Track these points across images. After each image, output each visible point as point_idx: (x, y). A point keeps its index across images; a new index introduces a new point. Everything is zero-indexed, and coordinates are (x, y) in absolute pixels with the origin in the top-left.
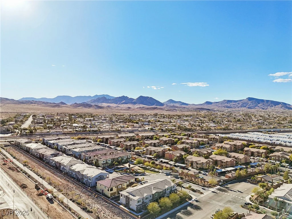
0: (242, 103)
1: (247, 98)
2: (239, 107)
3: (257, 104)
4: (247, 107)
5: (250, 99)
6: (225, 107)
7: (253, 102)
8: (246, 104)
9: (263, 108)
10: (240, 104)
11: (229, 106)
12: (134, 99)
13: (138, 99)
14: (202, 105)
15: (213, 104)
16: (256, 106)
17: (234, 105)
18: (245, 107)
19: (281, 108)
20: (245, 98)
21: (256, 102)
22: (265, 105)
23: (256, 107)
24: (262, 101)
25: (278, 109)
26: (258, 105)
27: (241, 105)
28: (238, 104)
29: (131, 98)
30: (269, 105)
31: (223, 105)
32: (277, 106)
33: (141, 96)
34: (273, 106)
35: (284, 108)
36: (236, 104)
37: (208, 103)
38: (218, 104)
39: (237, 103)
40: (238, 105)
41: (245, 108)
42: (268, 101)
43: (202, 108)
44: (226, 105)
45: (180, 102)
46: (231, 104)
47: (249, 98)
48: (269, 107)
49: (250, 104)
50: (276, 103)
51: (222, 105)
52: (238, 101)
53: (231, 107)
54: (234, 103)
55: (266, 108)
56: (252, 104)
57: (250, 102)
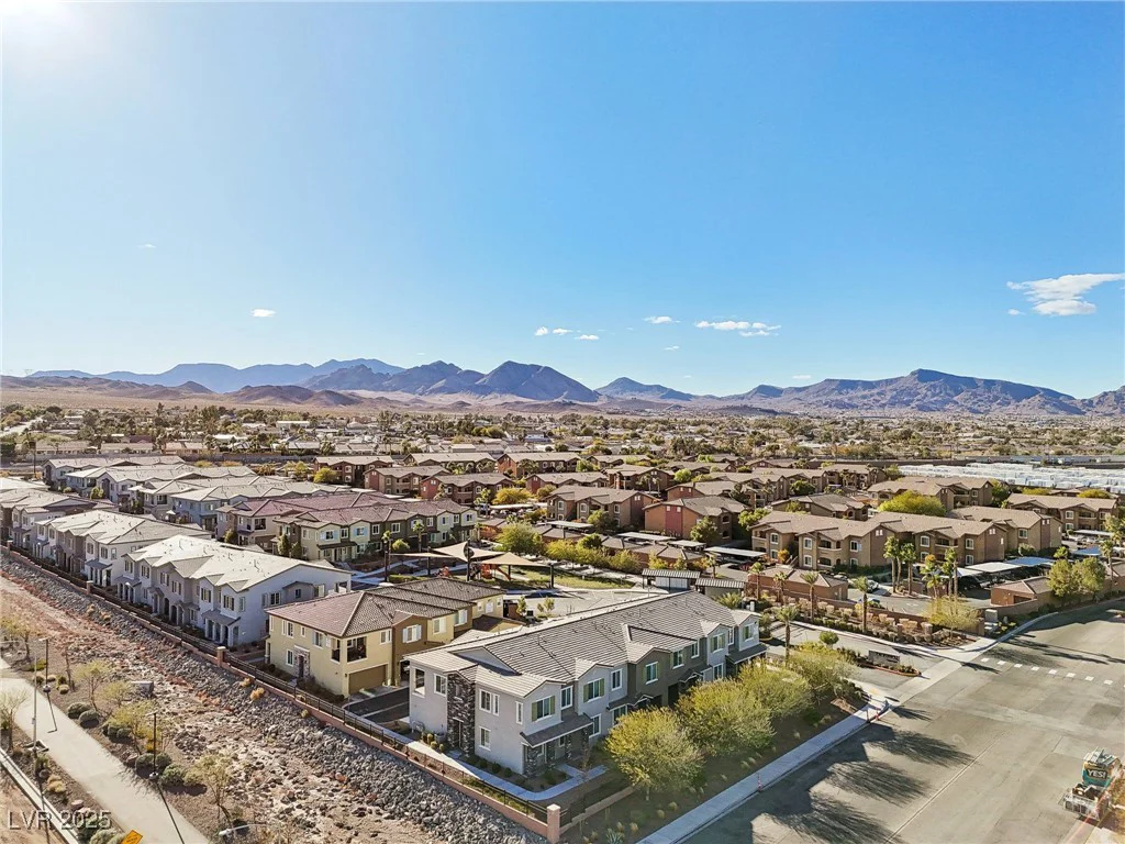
0: (895, 390)
1: (913, 373)
2: (883, 406)
3: (949, 395)
4: (913, 405)
5: (924, 375)
6: (830, 406)
7: (934, 387)
8: (909, 394)
9: (976, 407)
10: (889, 395)
11: (846, 401)
12: (482, 376)
13: (495, 372)
14: (743, 398)
15: (784, 396)
16: (946, 402)
17: (864, 397)
18: (907, 404)
19: (1042, 407)
20: (906, 373)
21: (945, 389)
22: (979, 398)
23: (947, 407)
24: (971, 382)
25: (1031, 412)
26: (955, 398)
27: (892, 397)
28: (878, 394)
29: (468, 371)
30: (996, 398)
31: (824, 399)
32: (1024, 401)
33: (509, 364)
34: (1009, 404)
35: (1053, 409)
36: (872, 396)
37: (764, 390)
38: (803, 393)
39: (875, 391)
40: (878, 398)
41: (908, 409)
42: (989, 383)
43: (745, 406)
44: (834, 397)
45: (659, 388)
46: (852, 393)
47: (921, 371)
48: (995, 405)
49: (926, 395)
50: (1022, 392)
51: (819, 398)
52: (879, 383)
53: (853, 407)
54: (866, 392)
55: (982, 409)
56: (934, 395)
57: (923, 389)
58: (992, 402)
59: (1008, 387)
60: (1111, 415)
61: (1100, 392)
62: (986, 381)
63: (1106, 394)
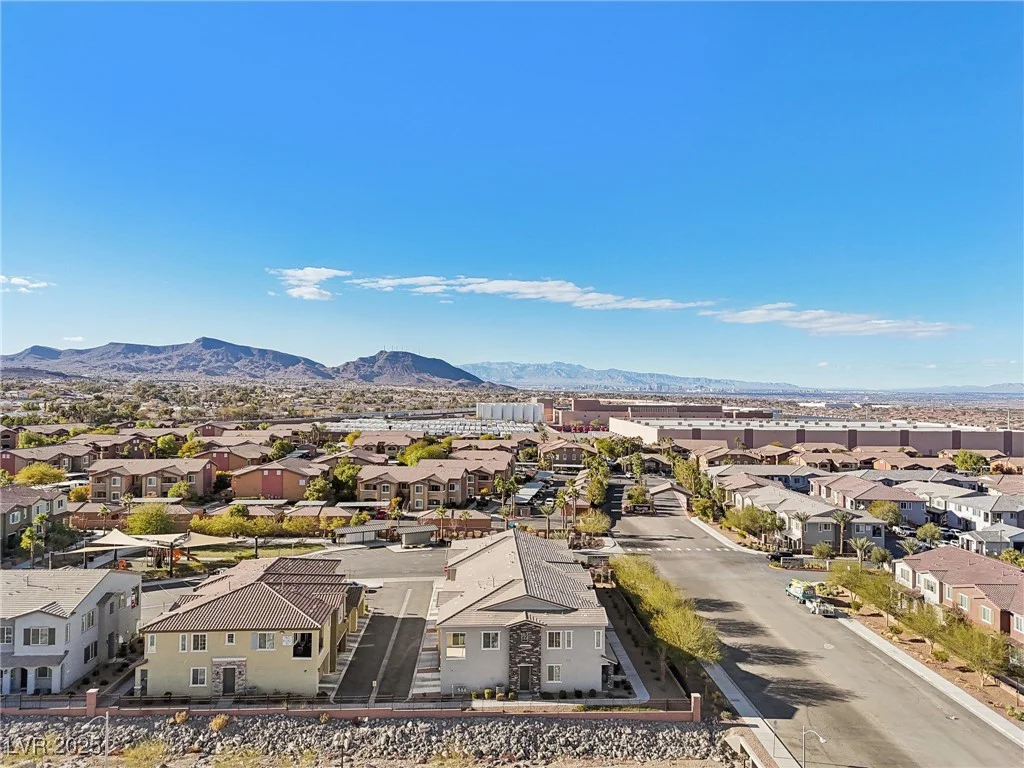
0: (182, 355)
1: (198, 341)
2: (171, 370)
3: (231, 361)
4: (200, 369)
5: (207, 343)
6: (119, 370)
7: (217, 354)
8: (195, 360)
9: (253, 372)
10: (176, 361)
11: (133, 364)
14: (12, 359)
15: (62, 359)
16: (228, 367)
17: (152, 362)
18: (194, 368)
19: (304, 373)
20: (191, 341)
21: (227, 356)
22: (256, 365)
23: (229, 372)
24: (247, 351)
25: (297, 377)
26: (235, 365)
27: (178, 362)
28: (165, 358)
30: (267, 365)
31: (110, 363)
32: (291, 368)
35: (312, 375)
36: (159, 360)
37: (38, 351)
38: (85, 356)
39: (162, 356)
40: (165, 362)
41: (195, 374)
42: (263, 353)
43: (28, 368)
44: (119, 360)
46: (139, 357)
47: (204, 339)
48: (268, 371)
49: (210, 362)
50: (289, 361)
51: (103, 362)
52: (165, 348)
53: (143, 370)
54: (153, 357)
55: (259, 374)
56: (217, 361)
57: (207, 355)
58: (266, 368)
59: (278, 356)
60: (352, 380)
61: (344, 363)
62: (260, 350)
63: (348, 363)
